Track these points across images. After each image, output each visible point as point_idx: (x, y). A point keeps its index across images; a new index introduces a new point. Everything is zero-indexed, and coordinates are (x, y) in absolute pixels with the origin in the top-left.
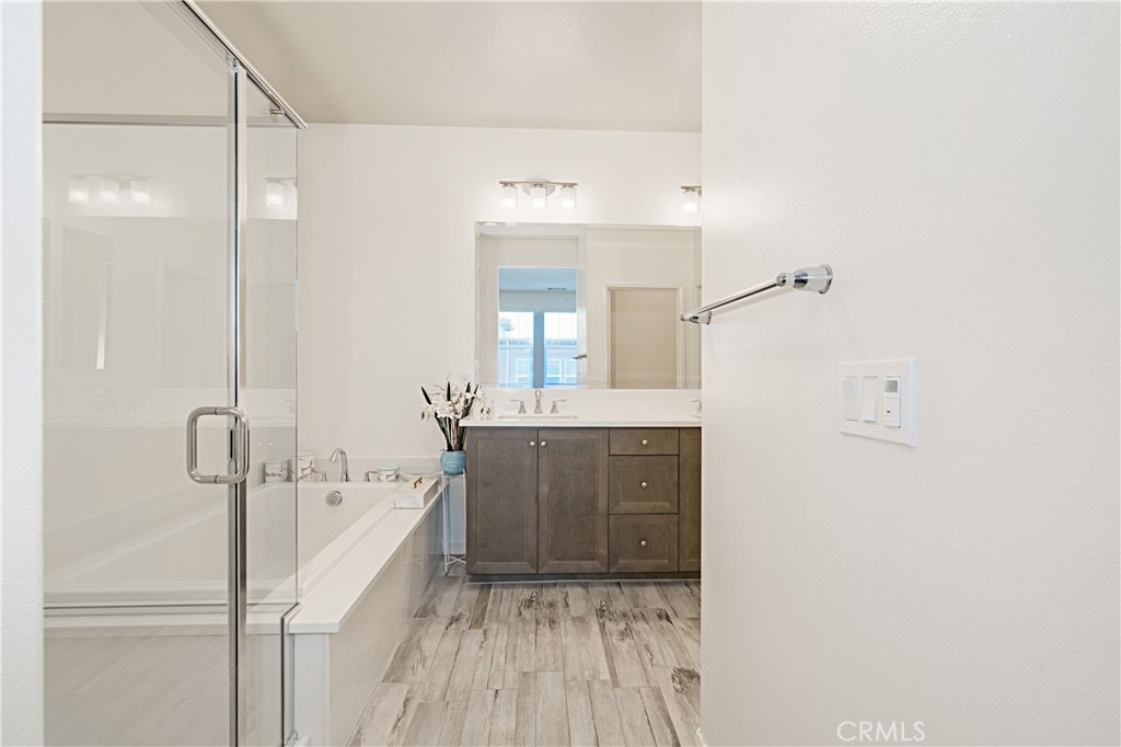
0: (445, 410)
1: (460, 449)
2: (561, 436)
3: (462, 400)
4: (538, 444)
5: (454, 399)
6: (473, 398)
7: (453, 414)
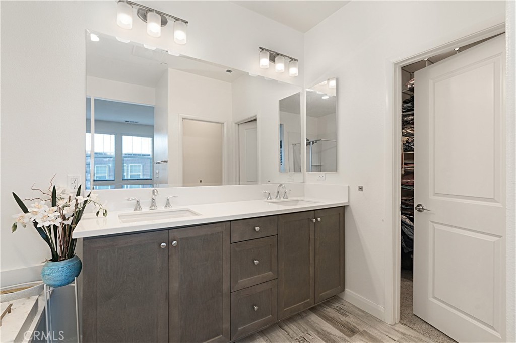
0: (49, 217)
1: (71, 255)
2: (191, 233)
3: (73, 202)
4: (169, 243)
5: (60, 203)
6: (86, 201)
7: (60, 220)
